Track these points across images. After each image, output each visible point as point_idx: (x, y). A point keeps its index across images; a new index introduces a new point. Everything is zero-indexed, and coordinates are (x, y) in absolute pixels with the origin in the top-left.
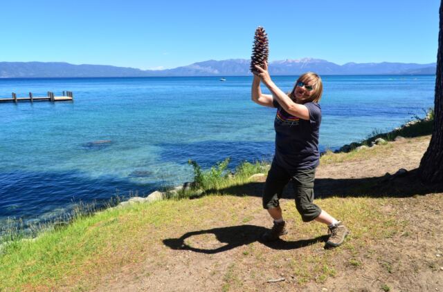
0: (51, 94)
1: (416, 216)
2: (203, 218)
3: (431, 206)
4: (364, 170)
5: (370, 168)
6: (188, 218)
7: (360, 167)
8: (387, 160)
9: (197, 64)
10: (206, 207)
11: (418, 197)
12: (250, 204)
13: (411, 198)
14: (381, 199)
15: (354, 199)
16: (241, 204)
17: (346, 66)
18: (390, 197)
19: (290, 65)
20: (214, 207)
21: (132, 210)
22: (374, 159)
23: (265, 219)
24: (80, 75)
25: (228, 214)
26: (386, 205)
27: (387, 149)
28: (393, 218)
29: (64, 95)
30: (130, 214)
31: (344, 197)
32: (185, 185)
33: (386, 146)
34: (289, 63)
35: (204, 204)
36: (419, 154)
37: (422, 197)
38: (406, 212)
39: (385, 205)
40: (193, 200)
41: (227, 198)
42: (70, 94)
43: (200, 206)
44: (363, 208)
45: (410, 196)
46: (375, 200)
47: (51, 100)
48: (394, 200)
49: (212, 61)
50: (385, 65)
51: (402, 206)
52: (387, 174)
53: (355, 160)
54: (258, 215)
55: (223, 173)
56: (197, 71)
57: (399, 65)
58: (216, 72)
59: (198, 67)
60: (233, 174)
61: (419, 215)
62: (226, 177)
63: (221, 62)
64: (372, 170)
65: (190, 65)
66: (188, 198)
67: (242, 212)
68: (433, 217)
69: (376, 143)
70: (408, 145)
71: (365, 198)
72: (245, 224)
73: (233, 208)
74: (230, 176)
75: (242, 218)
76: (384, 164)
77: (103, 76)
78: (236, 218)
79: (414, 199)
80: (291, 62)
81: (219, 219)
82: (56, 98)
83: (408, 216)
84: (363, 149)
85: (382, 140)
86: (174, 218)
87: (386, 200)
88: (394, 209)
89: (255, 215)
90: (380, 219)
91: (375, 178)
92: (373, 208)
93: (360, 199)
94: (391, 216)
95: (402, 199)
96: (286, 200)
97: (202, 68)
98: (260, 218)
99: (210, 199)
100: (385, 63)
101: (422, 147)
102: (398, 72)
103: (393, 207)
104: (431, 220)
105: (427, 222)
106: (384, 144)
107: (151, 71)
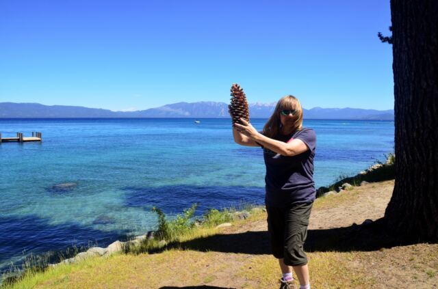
0: (21, 135)
1: (384, 272)
2: (161, 279)
3: (397, 261)
4: (332, 219)
5: (338, 217)
6: (144, 278)
7: (328, 216)
8: (354, 208)
9: (167, 106)
10: (165, 265)
11: (385, 250)
12: (213, 260)
13: (378, 251)
14: (349, 253)
15: (322, 253)
16: (203, 261)
17: (313, 110)
18: (358, 250)
19: (260, 108)
20: (174, 265)
21: (86, 267)
22: (341, 207)
23: (229, 279)
24: (52, 116)
25: (188, 273)
26: (354, 260)
27: (353, 195)
28: (361, 275)
29: (33, 136)
30: (83, 271)
31: (312, 251)
32: (149, 234)
33: (352, 192)
34: (259, 107)
35: (163, 260)
36: (382, 200)
37: (388, 250)
38: (373, 267)
39: (352, 260)
40: (152, 256)
41: (190, 253)
42: (39, 135)
43: (159, 263)
44: (331, 264)
45: (377, 250)
46: (343, 254)
47: (20, 141)
48: (362, 254)
49: (183, 103)
50: (347, 110)
51: (369, 260)
52: (354, 224)
53: (323, 208)
54: (221, 274)
55: (189, 222)
56: (168, 113)
57: (360, 111)
58: (187, 114)
59: (169, 109)
60: (200, 222)
61: (386, 271)
62: (193, 225)
63: (192, 104)
64: (340, 219)
65: (161, 108)
66: (147, 253)
67: (205, 270)
68: (399, 273)
69: (343, 188)
70: (372, 190)
71: (334, 252)
72: (207, 285)
73: (195, 265)
74: (197, 224)
75: (203, 278)
76: (351, 212)
77: (73, 116)
78: (197, 278)
79: (381, 253)
80: (261, 105)
81: (179, 280)
82: (25, 139)
83: (376, 272)
84: (331, 195)
85: (348, 185)
86: (129, 278)
87: (354, 254)
88: (361, 264)
89: (218, 274)
90: (348, 277)
91: (342, 229)
92: (341, 264)
93: (328, 254)
94: (358, 272)
95: (369, 253)
96: (252, 255)
97: (173, 110)
98: (223, 278)
99: (171, 255)
100: (348, 108)
101: (386, 193)
102: (360, 117)
103: (361, 262)
104: (398, 277)
105: (394, 279)
106: (351, 189)
107: (122, 112)
